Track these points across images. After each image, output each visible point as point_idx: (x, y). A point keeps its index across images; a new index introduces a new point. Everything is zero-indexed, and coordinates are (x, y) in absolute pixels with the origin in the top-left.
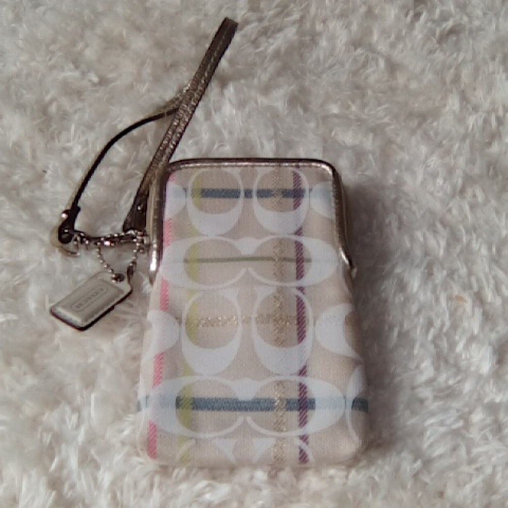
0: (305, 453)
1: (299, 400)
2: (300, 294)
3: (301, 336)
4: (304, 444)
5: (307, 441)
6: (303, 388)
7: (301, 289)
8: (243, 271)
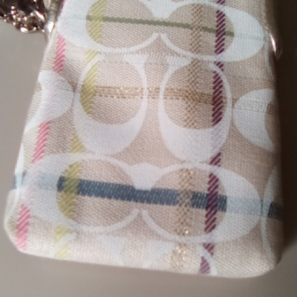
0: (208, 264)
1: (208, 195)
2: (218, 70)
3: (217, 118)
4: (209, 255)
5: (212, 251)
6: (214, 180)
7: (220, 65)
8: (155, 36)
